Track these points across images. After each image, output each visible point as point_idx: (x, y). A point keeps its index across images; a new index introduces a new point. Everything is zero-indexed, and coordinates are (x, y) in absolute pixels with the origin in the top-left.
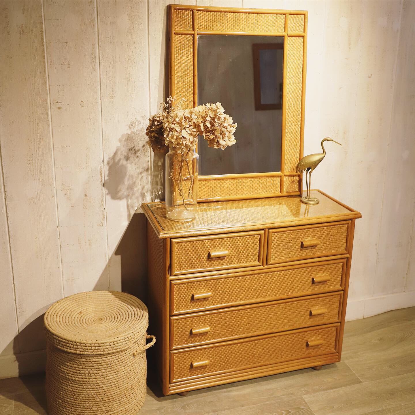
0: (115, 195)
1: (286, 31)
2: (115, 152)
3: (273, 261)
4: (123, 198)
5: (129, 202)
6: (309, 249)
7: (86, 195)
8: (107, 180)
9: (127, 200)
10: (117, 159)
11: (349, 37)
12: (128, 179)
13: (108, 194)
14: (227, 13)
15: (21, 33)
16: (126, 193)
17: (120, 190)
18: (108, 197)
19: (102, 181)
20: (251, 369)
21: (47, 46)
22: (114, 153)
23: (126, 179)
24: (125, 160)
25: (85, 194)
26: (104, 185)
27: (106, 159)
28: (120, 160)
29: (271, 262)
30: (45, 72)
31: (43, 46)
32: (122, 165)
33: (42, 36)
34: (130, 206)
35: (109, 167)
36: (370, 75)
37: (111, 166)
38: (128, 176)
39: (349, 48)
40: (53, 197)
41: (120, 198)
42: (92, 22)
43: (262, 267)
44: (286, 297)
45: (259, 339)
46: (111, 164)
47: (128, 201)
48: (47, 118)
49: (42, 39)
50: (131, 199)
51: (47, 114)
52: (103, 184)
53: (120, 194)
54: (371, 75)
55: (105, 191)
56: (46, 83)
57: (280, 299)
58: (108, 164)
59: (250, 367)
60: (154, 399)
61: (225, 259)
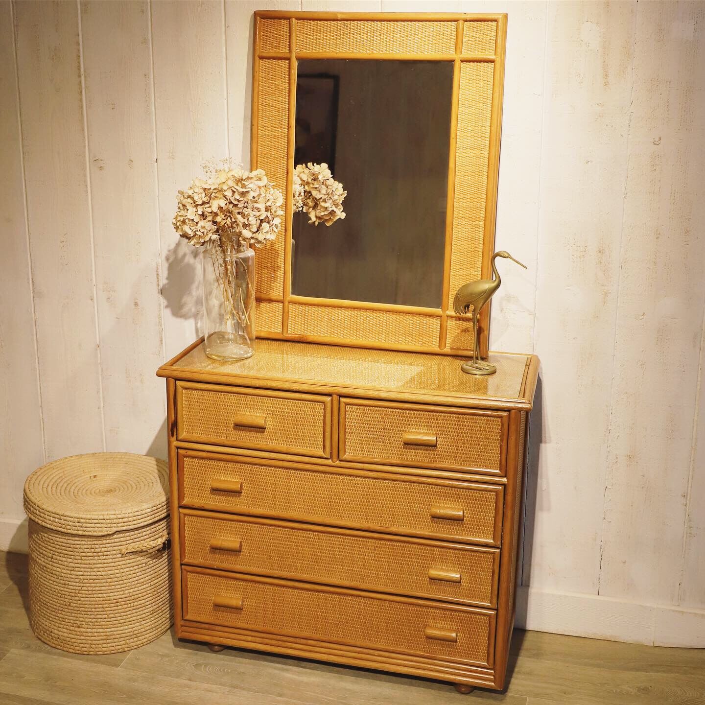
0: (177, 309)
1: (458, 51)
2: (177, 242)
3: (350, 456)
4: (190, 317)
5: (199, 325)
6: (421, 450)
7: (136, 304)
8: (166, 284)
9: (196, 320)
10: (180, 254)
11: (604, 62)
12: (198, 288)
13: (167, 307)
14: (349, 22)
15: (53, 59)
16: (193, 310)
17: (185, 303)
18: (168, 312)
19: (159, 285)
20: (319, 643)
21: (85, 77)
22: (177, 244)
23: (194, 286)
24: (192, 257)
25: (136, 301)
26: (162, 292)
27: (165, 253)
28: (185, 255)
29: (346, 457)
30: (82, 114)
31: (80, 76)
32: (188, 265)
33: (79, 63)
34: (200, 331)
35: (169, 264)
36: (657, 139)
37: (171, 264)
38: (196, 283)
39: (606, 84)
40: (92, 299)
41: (185, 317)
42: (145, 41)
43: (329, 462)
44: (377, 528)
45: (333, 593)
46: (171, 260)
47: (198, 323)
48: (85, 181)
49: (79, 69)
50: (201, 321)
51: (85, 176)
52: (160, 291)
53: (185, 310)
54: (660, 139)
55: (163, 302)
56: (83, 130)
57: (366, 529)
58: (167, 259)
59: (316, 638)
60: (172, 642)
61: (263, 432)
